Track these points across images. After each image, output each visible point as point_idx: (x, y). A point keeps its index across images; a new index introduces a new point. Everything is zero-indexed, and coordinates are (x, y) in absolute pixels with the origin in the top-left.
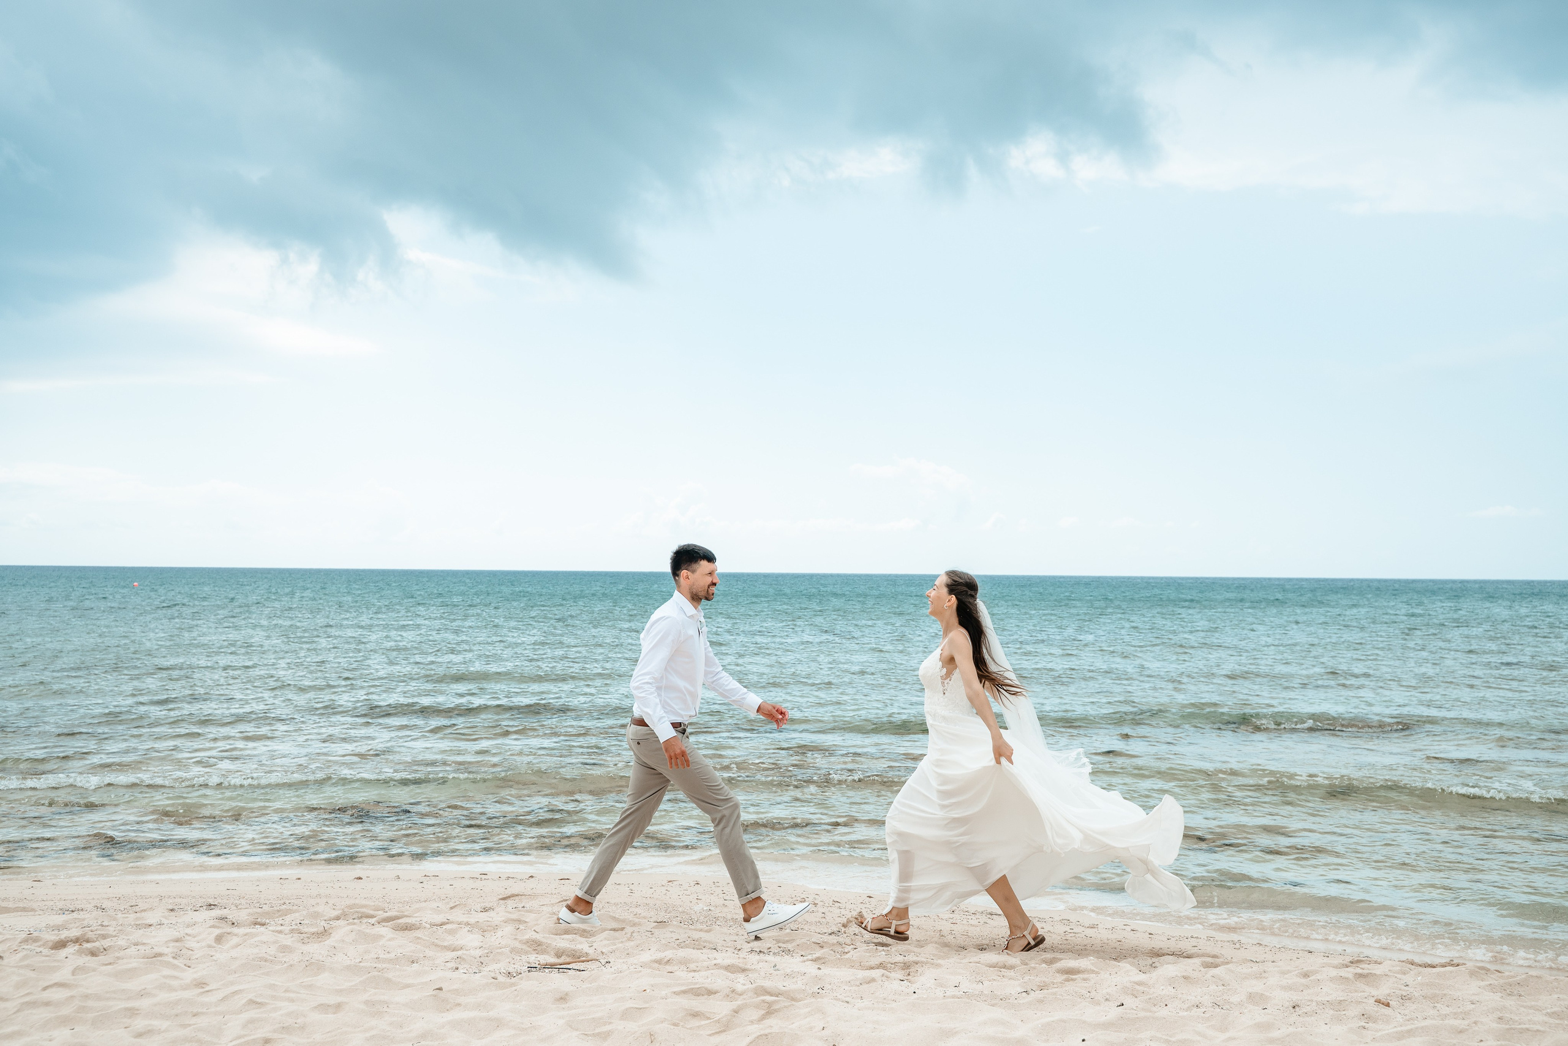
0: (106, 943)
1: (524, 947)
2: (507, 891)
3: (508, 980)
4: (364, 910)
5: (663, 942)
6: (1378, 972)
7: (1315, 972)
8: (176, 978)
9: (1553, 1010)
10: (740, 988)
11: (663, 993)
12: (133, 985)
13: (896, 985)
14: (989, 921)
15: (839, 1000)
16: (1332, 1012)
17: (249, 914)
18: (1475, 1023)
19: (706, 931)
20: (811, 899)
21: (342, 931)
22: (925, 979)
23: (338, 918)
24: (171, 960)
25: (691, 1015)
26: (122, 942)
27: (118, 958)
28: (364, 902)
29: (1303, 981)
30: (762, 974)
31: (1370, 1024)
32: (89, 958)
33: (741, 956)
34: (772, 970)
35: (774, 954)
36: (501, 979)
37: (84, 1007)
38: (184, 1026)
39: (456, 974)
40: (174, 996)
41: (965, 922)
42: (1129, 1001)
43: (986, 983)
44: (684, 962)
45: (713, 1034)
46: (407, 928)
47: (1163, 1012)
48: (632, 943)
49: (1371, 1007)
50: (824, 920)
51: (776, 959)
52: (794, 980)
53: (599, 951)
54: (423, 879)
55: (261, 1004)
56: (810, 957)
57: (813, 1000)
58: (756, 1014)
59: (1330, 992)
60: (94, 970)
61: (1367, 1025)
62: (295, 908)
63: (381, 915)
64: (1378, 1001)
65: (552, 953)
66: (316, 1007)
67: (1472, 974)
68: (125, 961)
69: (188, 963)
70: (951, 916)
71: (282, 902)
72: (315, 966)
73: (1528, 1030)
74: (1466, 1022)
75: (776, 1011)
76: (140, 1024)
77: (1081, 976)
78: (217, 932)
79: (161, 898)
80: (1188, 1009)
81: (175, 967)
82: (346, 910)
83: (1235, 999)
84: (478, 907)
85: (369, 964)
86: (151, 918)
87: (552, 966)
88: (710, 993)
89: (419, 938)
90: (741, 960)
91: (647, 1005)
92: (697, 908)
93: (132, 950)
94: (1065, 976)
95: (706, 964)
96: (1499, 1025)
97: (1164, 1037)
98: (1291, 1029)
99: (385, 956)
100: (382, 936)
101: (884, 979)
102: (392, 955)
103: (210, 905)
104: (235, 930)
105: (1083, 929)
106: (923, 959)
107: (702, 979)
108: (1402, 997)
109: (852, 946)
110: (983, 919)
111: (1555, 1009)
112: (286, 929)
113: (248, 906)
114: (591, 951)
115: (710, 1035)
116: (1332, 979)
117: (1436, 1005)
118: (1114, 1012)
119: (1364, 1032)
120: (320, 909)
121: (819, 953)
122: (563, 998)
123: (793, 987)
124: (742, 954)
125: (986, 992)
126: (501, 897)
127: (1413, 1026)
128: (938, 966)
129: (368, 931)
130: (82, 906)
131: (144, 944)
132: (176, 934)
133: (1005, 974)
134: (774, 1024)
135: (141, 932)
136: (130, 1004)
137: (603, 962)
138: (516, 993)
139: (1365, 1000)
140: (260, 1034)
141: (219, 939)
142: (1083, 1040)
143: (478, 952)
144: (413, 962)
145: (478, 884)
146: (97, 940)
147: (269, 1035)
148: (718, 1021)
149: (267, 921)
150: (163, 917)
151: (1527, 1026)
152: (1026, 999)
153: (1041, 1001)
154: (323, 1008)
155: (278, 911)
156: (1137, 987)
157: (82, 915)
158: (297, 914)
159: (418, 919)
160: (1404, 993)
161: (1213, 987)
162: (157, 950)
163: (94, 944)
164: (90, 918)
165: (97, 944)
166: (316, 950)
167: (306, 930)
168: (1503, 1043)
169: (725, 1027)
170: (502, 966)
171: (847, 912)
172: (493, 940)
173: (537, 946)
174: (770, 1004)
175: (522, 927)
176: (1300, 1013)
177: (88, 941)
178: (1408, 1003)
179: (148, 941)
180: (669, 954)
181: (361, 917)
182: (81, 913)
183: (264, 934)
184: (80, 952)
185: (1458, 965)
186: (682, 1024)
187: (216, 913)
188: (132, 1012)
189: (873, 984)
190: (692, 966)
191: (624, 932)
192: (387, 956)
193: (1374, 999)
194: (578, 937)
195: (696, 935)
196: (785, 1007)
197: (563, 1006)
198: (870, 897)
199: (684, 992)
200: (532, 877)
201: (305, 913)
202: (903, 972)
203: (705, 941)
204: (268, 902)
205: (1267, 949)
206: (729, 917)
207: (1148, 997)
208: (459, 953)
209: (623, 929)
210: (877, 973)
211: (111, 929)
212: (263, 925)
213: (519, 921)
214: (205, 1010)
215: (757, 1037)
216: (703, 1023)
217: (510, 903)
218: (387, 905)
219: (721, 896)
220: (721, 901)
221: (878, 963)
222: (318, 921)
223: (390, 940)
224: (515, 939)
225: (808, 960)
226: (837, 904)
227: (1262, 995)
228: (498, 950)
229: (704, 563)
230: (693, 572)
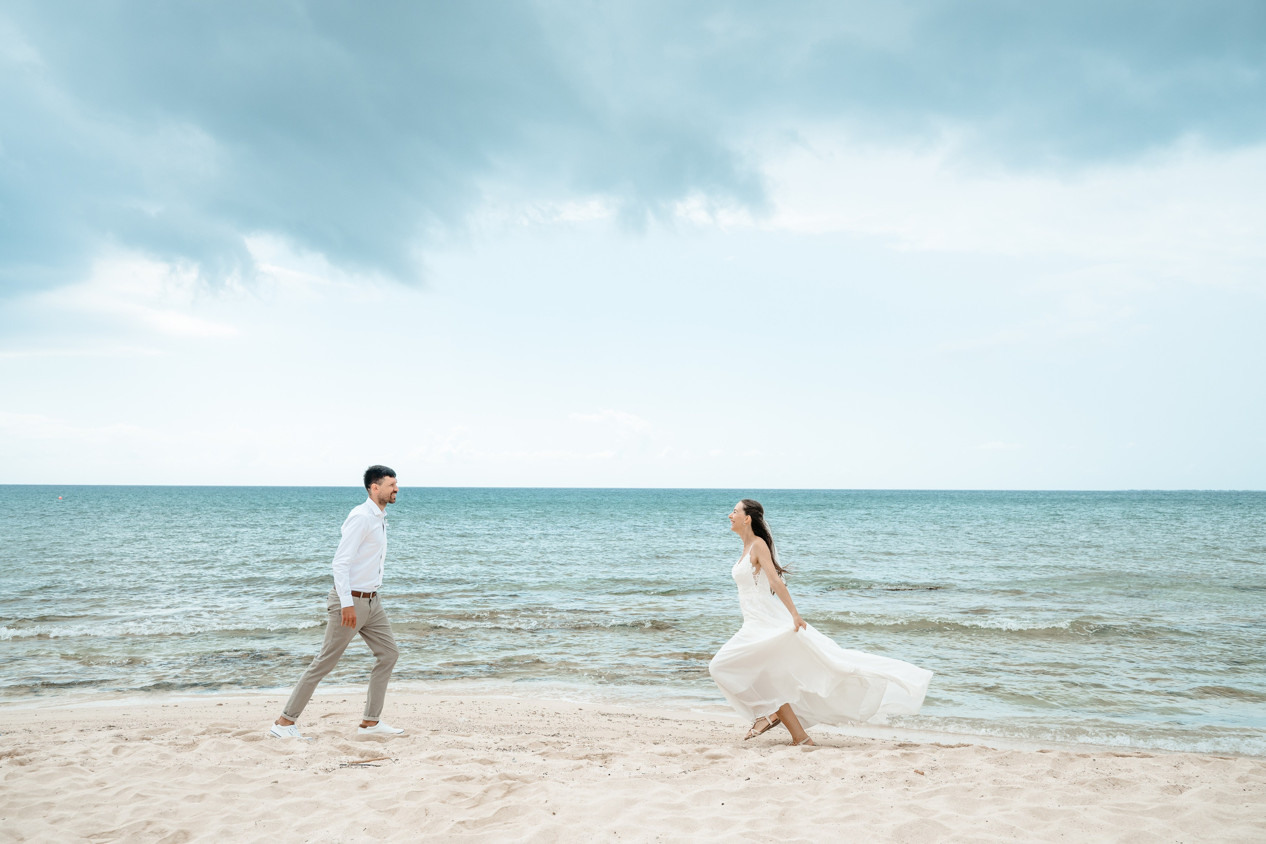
0: (31, 756)
1: (338, 751)
2: (327, 712)
3: (326, 774)
4: (223, 727)
5: (436, 744)
6: (916, 752)
8: (82, 780)
9: (1028, 774)
10: (489, 775)
11: (436, 780)
12: (50, 786)
13: (597, 770)
14: (661, 724)
15: (557, 781)
16: (886, 780)
17: (139, 732)
18: (979, 784)
19: (467, 736)
20: (540, 712)
21: (206, 743)
22: (617, 765)
23: (204, 734)
24: (79, 767)
25: (454, 795)
26: (43, 755)
27: (40, 766)
28: (224, 722)
29: (868, 759)
30: (505, 765)
31: (911, 787)
32: (18, 767)
33: (490, 752)
34: (511, 762)
35: (514, 750)
36: (321, 773)
37: (13, 803)
38: (88, 814)
39: (288, 771)
40: (80, 793)
41: (645, 725)
42: (753, 776)
43: (658, 767)
44: (450, 758)
45: (470, 808)
46: (254, 739)
47: (776, 783)
48: (414, 746)
49: (912, 776)
50: (548, 726)
51: (516, 754)
52: (527, 768)
53: (390, 752)
54: (267, 704)
55: (144, 797)
56: (538, 752)
57: (540, 782)
58: (500, 793)
59: (886, 766)
60: (22, 776)
61: (909, 788)
62: (173, 727)
63: (236, 730)
64: (916, 772)
65: (358, 754)
66: (185, 798)
67: (977, 751)
68: (45, 768)
69: (92, 768)
70: (636, 721)
71: (163, 723)
72: (185, 769)
73: (1012, 788)
74: (973, 784)
75: (514, 790)
76: (54, 813)
77: (722, 760)
78: (114, 745)
79: (74, 722)
80: (793, 780)
81: (82, 772)
82: (210, 727)
83: (823, 773)
84: (306, 723)
85: (225, 766)
86: (65, 737)
87: (357, 764)
88: (468, 779)
89: (262, 746)
90: (490, 756)
91: (424, 789)
92: (461, 720)
93: (51, 759)
94: (711, 761)
95: (466, 759)
96: (994, 786)
97: (776, 800)
98: (860, 792)
99: (237, 760)
100: (234, 746)
101: (589, 765)
102: (242, 759)
103: (110, 726)
104: (128, 744)
106: (617, 752)
107: (463, 770)
108: (932, 768)
109: (567, 744)
110: (658, 722)
111: (1030, 773)
112: (166, 742)
113: (138, 726)
114: (385, 752)
115: (467, 809)
116: (886, 758)
117: (954, 773)
118: (743, 784)
119: (908, 793)
120: (190, 727)
121: (545, 749)
122: (364, 786)
123: (526, 773)
124: (491, 751)
125: (657, 773)
126: (322, 715)
127: (938, 788)
128: (626, 755)
129: (224, 742)
130: (15, 729)
131: (60, 756)
132: (84, 748)
133: (671, 760)
134: (512, 800)
135: (58, 747)
136: (48, 800)
137: (394, 759)
138: (331, 783)
139: (908, 771)
140: (144, 818)
141: (116, 751)
142: (723, 804)
143: (305, 755)
144: (257, 763)
146: (25, 754)
147: (150, 819)
148: (473, 799)
149: (152, 737)
150: (74, 735)
151: (1012, 785)
152: (684, 777)
153: (694, 778)
154: (191, 798)
155: (160, 729)
156: (759, 766)
157: (14, 736)
158: (174, 732)
159: (262, 733)
160: (933, 766)
161: (809, 765)
162: (69, 760)
163: (22, 757)
164: (20, 738)
165: (24, 757)
166: (187, 756)
167: (180, 743)
168: (996, 797)
169: (478, 802)
170: (322, 764)
171: (565, 720)
172: (316, 746)
173: (347, 750)
174: (510, 786)
175: (336, 736)
176: (866, 781)
177: (18, 755)
178: (935, 772)
179: (63, 754)
180: (440, 753)
181: (221, 732)
182: (14, 734)
183: (149, 746)
184: (11, 763)
185: (968, 746)
186: (448, 801)
187: (115, 732)
188: (49, 806)
189: (582, 769)
190: (456, 761)
191: (409, 738)
192: (239, 759)
193: (913, 770)
194: (376, 743)
195: (460, 739)
196: (520, 787)
197: (364, 791)
198: (581, 709)
199: (450, 779)
200: (345, 701)
201: (179, 730)
202: (602, 761)
203: (466, 743)
204: (153, 723)
206: (483, 725)
207: (766, 773)
208: (291, 756)
209: (408, 736)
210: (584, 762)
211: (35, 745)
212: (149, 739)
213: (335, 732)
214: (103, 802)
215: (501, 809)
216: (463, 800)
217: (328, 719)
218: (239, 723)
219: (478, 711)
220: (478, 715)
221: (585, 755)
222: (189, 736)
223: (241, 748)
224: (332, 745)
225: (537, 754)
226: (558, 715)
227: (841, 769)
228: (319, 754)
229: (387, 478)
230: (380, 484)
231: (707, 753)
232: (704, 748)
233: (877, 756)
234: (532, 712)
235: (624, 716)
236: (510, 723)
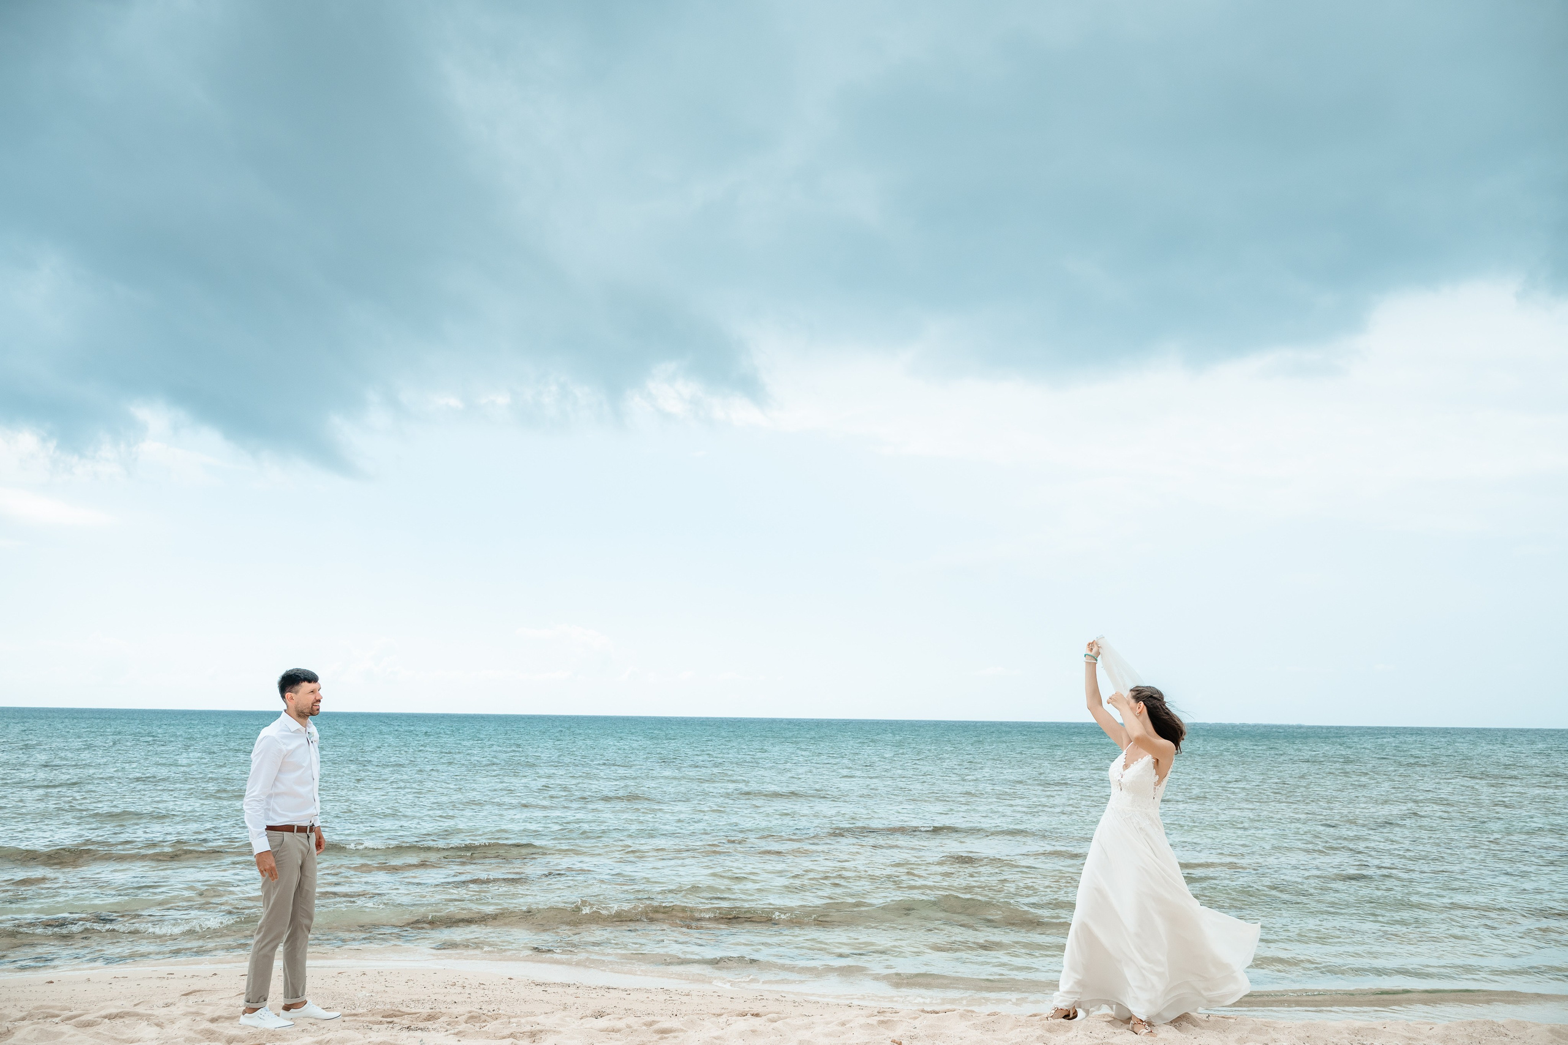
1: (199, 1036)
2: (189, 988)
4: (47, 1010)
6: (895, 1019)
7: (851, 1021)
9: (1016, 1041)
14: (606, 994)
20: (460, 983)
21: (26, 1031)
23: (23, 1019)
28: (51, 1003)
29: (841, 1028)
41: (586, 996)
46: (89, 1024)
50: (469, 1000)
54: (113, 981)
56: (453, 1032)
59: (861, 1037)
63: (68, 1014)
64: (893, 1041)
65: (224, 1040)
67: (962, 1016)
70: (576, 991)
77: (672, 1034)
82: (33, 1011)
84: (161, 1003)
89: (99, 1033)
90: (393, 1037)
94: (662, 1036)
100: (63, 1033)
105: (680, 996)
106: (548, 1029)
108: (911, 1037)
110: (603, 992)
116: (861, 1026)
117: (935, 1041)
120: (7, 1011)
121: (462, 1028)
124: (395, 1033)
126: (183, 993)
128: (560, 1032)
129: (49, 1029)
133: (612, 1037)
145: (165, 982)
156: (715, 1041)
160: (912, 1034)
161: (773, 1037)
171: (490, 992)
172: (170, 1031)
175: (198, 1019)
181: (47, 1017)
193: (890, 1040)
198: (511, 979)
200: (215, 974)
205: (819, 1005)
206: (388, 1000)
213: (197, 1013)
217: (191, 998)
218: (73, 1005)
219: (384, 983)
220: (384, 988)
221: (509, 1033)
222: (3, 1023)
223: (70, 1036)
224: (191, 1029)
225: (450, 1034)
226: (482, 986)
227: (809, 1041)
228: (174, 1041)
229: (305, 684)
230: (296, 693)
231: (656, 1027)
232: (653, 1021)
233: (851, 1024)
234: (450, 983)
235: (563, 985)
236: (422, 997)
